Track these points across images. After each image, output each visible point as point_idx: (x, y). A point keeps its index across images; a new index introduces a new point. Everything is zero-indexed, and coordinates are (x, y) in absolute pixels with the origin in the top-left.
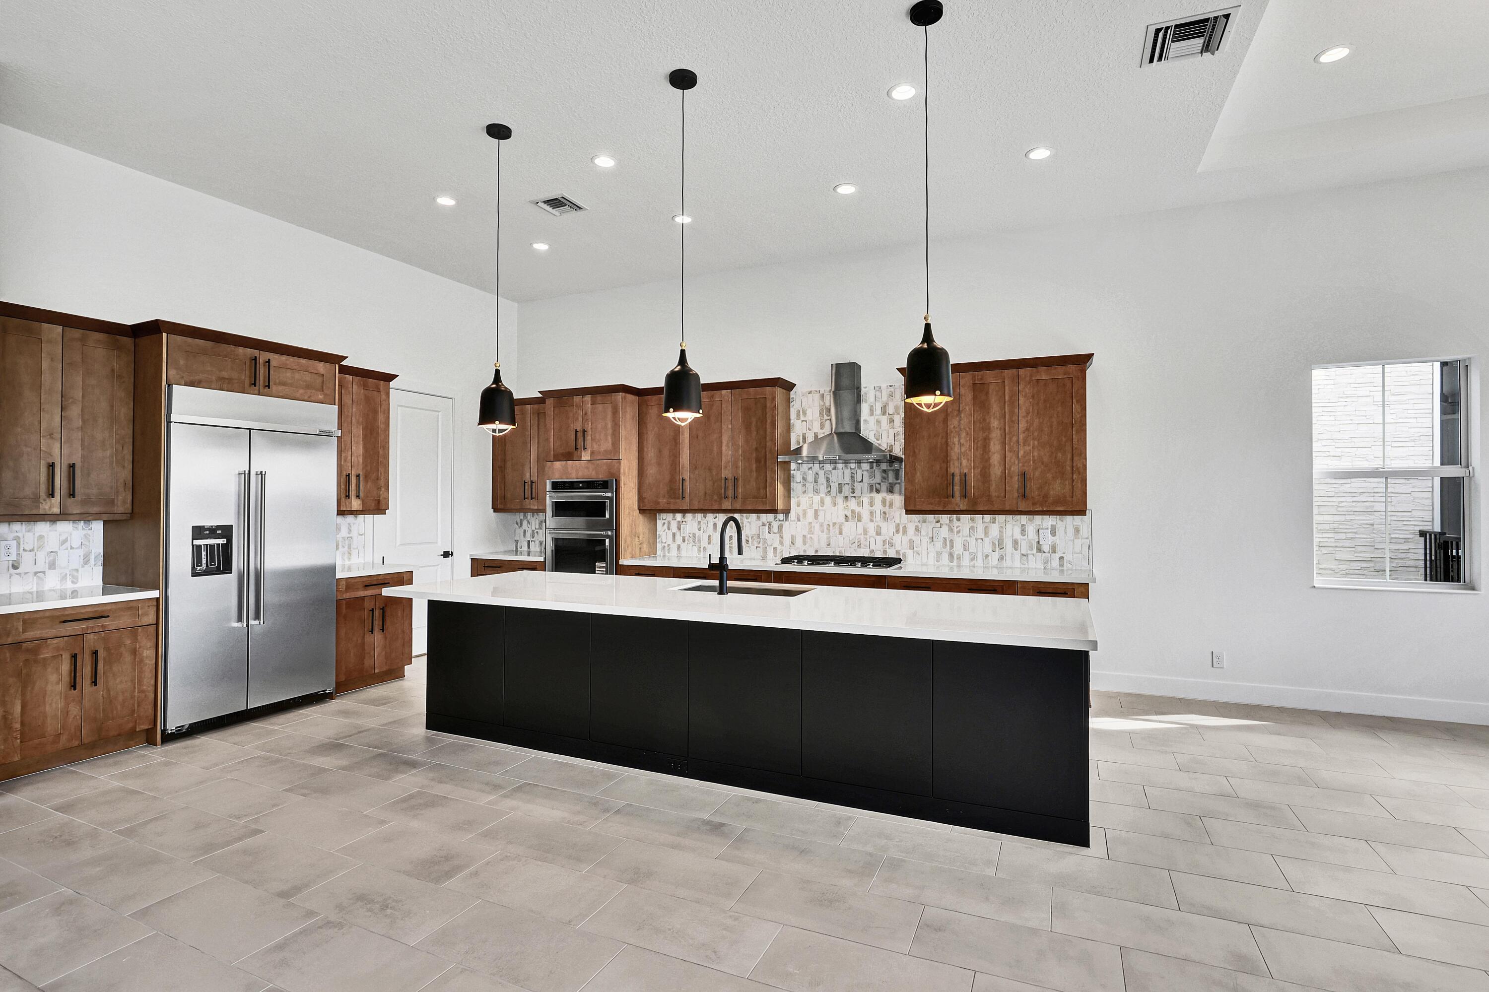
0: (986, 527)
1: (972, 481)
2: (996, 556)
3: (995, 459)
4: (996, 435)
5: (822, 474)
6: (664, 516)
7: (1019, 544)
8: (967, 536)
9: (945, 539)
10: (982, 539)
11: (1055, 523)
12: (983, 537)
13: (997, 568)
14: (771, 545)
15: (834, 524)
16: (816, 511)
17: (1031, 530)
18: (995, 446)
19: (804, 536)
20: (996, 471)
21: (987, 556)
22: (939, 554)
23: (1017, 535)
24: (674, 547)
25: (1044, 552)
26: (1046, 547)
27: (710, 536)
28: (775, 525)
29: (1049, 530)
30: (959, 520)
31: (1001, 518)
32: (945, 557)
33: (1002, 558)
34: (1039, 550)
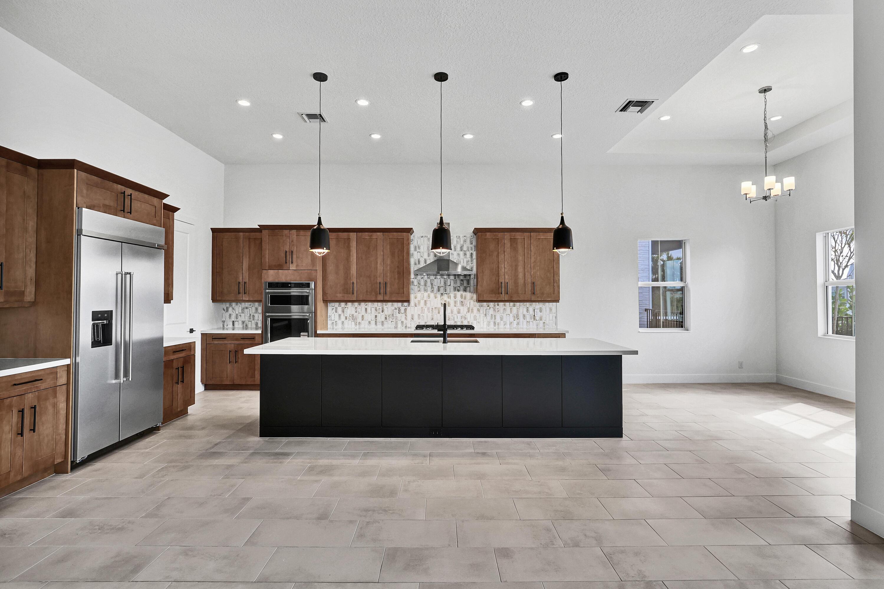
0: (511, 309)
1: (510, 286)
2: (515, 322)
3: (521, 275)
4: (521, 264)
5: (429, 281)
6: (333, 304)
7: (526, 317)
8: (502, 313)
9: (492, 315)
10: (509, 314)
11: (541, 306)
12: (510, 313)
13: (516, 328)
14: (400, 320)
15: (435, 308)
16: (425, 301)
17: (531, 310)
18: (520, 269)
19: (419, 315)
20: (521, 281)
21: (511, 323)
22: (489, 323)
23: (525, 312)
24: (339, 323)
25: (537, 320)
26: (537, 318)
27: (363, 316)
28: (402, 309)
29: (539, 310)
30: (498, 305)
31: (518, 304)
32: (492, 324)
33: (518, 324)
34: (534, 319)
